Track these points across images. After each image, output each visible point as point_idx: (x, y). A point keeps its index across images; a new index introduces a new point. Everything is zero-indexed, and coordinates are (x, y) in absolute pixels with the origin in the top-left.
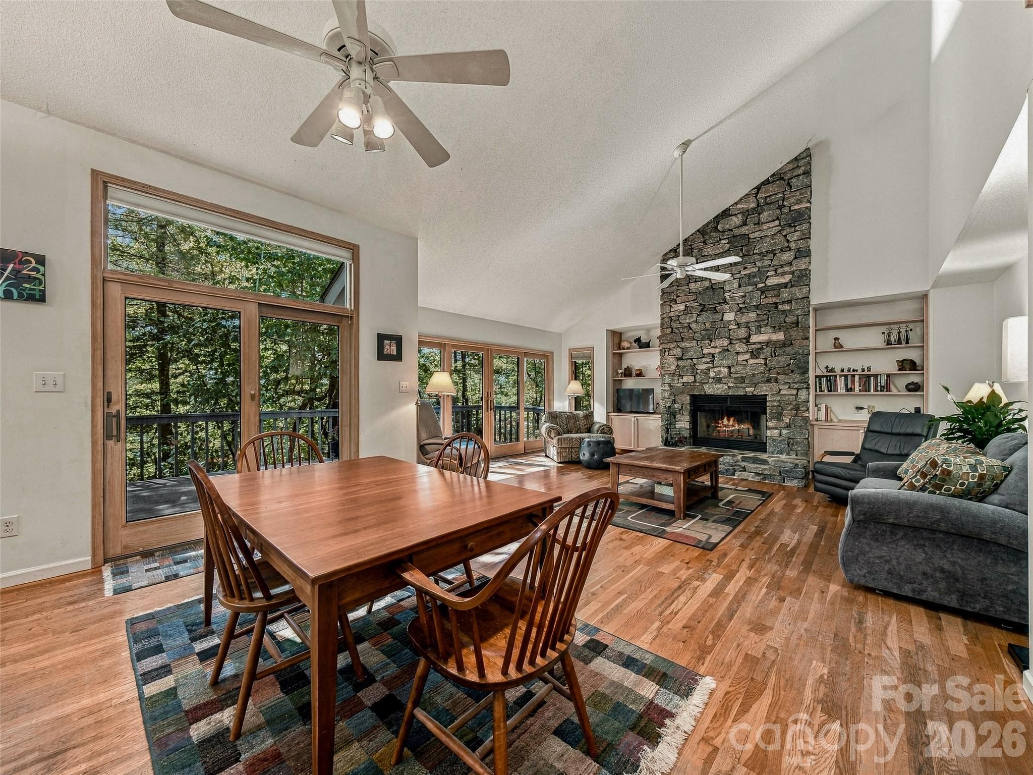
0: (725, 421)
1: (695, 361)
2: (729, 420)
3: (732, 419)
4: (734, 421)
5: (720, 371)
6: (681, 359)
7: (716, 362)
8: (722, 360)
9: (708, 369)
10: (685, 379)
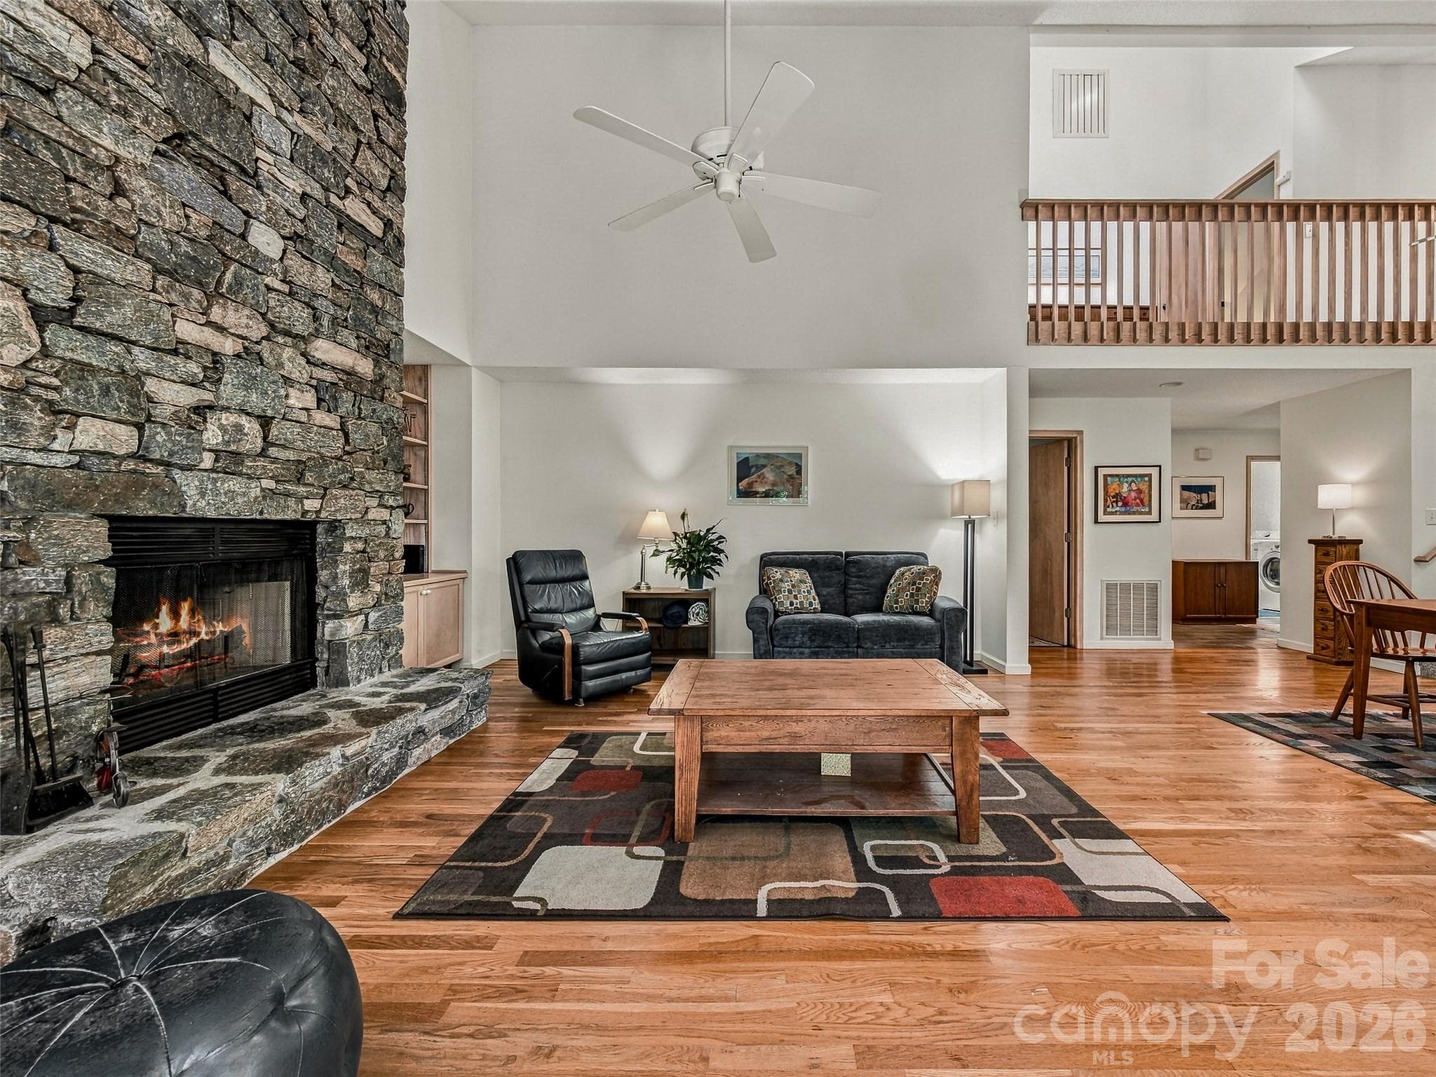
0: (165, 623)
1: (142, 359)
2: (175, 615)
3: (185, 608)
4: (192, 612)
5: (239, 428)
6: (65, 316)
7: (226, 390)
8: (247, 388)
9: (201, 410)
10: (90, 434)
